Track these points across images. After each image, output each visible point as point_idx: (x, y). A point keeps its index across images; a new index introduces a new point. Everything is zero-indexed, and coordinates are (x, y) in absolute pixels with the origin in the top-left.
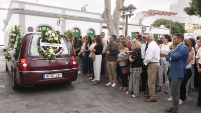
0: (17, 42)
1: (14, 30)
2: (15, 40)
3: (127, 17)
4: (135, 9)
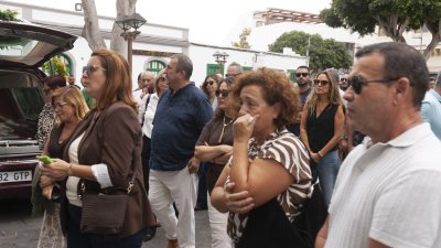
3: (130, 38)
4: (144, 22)
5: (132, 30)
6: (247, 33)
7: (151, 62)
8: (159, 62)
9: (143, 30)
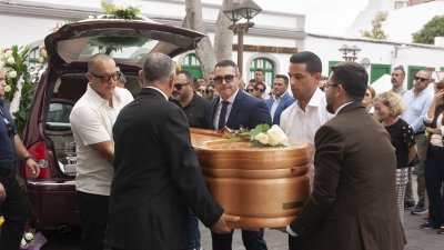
0: (18, 95)
1: (11, 60)
2: (14, 89)
3: (241, 30)
4: (259, 10)
5: (243, 21)
6: (382, 18)
7: (256, 60)
8: (265, 59)
9: (257, 20)
